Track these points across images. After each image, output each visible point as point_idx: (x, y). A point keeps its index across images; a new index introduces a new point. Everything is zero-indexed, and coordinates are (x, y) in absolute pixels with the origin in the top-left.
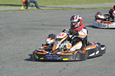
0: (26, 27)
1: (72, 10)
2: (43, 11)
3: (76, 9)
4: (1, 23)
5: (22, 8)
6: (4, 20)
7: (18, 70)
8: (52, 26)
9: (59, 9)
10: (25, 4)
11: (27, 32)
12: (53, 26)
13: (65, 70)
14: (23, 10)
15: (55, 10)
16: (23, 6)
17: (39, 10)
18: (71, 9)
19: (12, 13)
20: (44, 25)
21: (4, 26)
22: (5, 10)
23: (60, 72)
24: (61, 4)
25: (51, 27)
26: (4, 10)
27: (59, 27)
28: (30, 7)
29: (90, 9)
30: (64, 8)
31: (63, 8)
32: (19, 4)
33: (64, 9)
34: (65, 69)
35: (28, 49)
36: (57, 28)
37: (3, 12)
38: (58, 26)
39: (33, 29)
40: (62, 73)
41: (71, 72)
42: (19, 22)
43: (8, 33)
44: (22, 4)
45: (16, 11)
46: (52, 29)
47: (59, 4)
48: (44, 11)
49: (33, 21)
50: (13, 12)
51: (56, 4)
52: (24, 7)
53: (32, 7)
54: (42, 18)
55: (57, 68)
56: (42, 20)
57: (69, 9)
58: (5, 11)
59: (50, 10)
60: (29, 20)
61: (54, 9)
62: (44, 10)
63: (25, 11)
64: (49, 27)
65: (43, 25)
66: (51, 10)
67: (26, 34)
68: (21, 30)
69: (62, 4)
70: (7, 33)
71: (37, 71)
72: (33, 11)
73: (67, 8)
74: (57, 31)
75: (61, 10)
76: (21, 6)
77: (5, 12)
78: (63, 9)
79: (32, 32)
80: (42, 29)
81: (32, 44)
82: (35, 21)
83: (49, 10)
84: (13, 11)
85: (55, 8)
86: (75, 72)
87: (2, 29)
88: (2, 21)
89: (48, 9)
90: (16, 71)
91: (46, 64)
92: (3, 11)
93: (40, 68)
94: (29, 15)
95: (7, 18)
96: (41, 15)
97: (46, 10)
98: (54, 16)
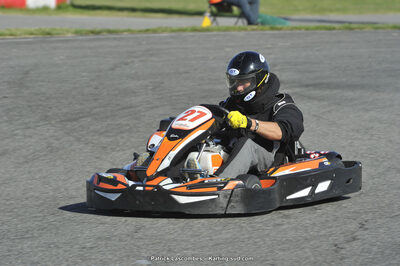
1: (380, 31)
2: (276, 32)
3: (395, 27)
4: (133, 71)
5: (206, 21)
6: (141, 61)
8: (307, 86)
9: (334, 29)
10: (214, 9)
12: (312, 85)
13: (354, 243)
14: (207, 30)
15: (319, 31)
16: (208, 14)
17: (262, 30)
18: (377, 28)
19: (172, 37)
21: (141, 82)
22: (148, 28)
23: (337, 248)
24: (338, 10)
25: (303, 89)
26: (144, 28)
27: (335, 91)
28: (235, 20)
30: (350, 23)
31: (347, 25)
32: (192, 7)
33: (351, 29)
34: (354, 239)
36: (327, 92)
37: (139, 35)
38: (329, 86)
40: (343, 252)
41: (375, 249)
42: (196, 70)
43: (157, 107)
44: (205, 6)
45: (184, 30)
46: (310, 98)
47: (331, 11)
50: (173, 34)
51: (322, 10)
52: (212, 18)
53: (240, 20)
55: (325, 235)
57: (368, 28)
58: (147, 31)
59: (303, 31)
61: (318, 28)
62: (280, 29)
63: (215, 33)
64: (297, 89)
66: (307, 29)
69: (344, 10)
70: (152, 108)
72: (242, 34)
73: (363, 23)
74: (326, 103)
75: (340, 29)
76: (200, 14)
77: (145, 35)
78: (349, 27)
83: (300, 29)
84: (173, 31)
86: (388, 252)
87: (134, 93)
88: (137, 65)
89: (296, 28)
91: (286, 221)
92: (140, 31)
93: (267, 232)
94: (228, 47)
95: (152, 55)
96: (269, 46)
97: (288, 32)
98: (317, 53)
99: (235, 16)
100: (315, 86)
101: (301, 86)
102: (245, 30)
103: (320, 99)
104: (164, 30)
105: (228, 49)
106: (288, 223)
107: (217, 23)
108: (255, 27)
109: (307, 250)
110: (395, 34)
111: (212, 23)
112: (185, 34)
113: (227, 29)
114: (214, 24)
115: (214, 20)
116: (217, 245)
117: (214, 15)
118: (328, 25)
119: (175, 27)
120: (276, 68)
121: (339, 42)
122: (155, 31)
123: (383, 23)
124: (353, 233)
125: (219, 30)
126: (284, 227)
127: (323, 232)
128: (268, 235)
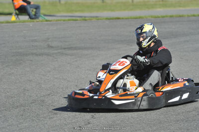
0: (20, 50)
1: (100, 21)
2: (49, 22)
3: (107, 19)
5: (13, 18)
7: (8, 126)
8: (65, 49)
9: (77, 20)
10: (17, 12)
11: (21, 60)
12: (67, 48)
13: (89, 126)
14: (14, 22)
15: (70, 22)
16: (14, 14)
17: (42, 21)
18: (98, 19)
20: (52, 47)
24: (79, 11)
25: (63, 50)
27: (78, 51)
29: (131, 18)
30: (85, 17)
31: (84, 18)
32: (7, 11)
33: (86, 20)
34: (89, 123)
35: (24, 90)
36: (75, 51)
38: (75, 48)
39: (32, 54)
42: (8, 42)
44: (14, 11)
46: (66, 54)
47: (76, 11)
48: (51, 22)
51: (72, 11)
52: (16, 16)
54: (47, 34)
56: (49, 39)
57: (94, 20)
59: (62, 22)
60: (25, 38)
61: (69, 20)
63: (18, 23)
64: (59, 51)
65: (50, 47)
66: (64, 21)
67: (20, 64)
68: (12, 56)
69: (82, 11)
73: (91, 17)
74: (74, 57)
75: (80, 20)
76: (10, 14)
78: (84, 19)
79: (31, 61)
80: (48, 55)
81: (30, 81)
82: (35, 41)
83: (60, 20)
85: (70, 18)
89: (59, 20)
90: (3, 128)
93: (46, 122)
94: (25, 30)
96: (46, 29)
97: (54, 22)
98: (69, 32)
100: (70, 48)
101: (61, 49)
103: (72, 55)
105: (24, 32)
106: (56, 117)
107: (19, 19)
108: (38, 20)
109: (66, 130)
110: (107, 22)
111: (16, 19)
112: (3, 24)
113: (24, 22)
115: (18, 17)
116: (21, 129)
117: (17, 15)
118: (74, 18)
120: (49, 40)
121: (80, 27)
123: (101, 17)
124: (89, 120)
125: (20, 22)
126: (54, 119)
127: (74, 121)
128: (46, 124)
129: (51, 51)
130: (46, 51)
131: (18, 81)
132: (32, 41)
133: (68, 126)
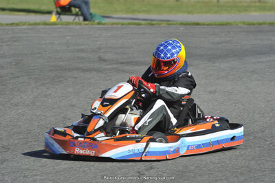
0: (61, 63)
1: (172, 26)
2: (102, 26)
3: (182, 24)
4: (2, 52)
5: (54, 18)
6: (8, 45)
8: (122, 63)
9: (141, 24)
10: (59, 10)
11: (62, 77)
12: (126, 63)
13: (152, 171)
14: (54, 24)
15: (130, 26)
16: (54, 13)
17: (92, 24)
18: (170, 24)
19: (28, 29)
20: (104, 60)
21: (7, 60)
22: (13, 22)
23: (140, 174)
24: (144, 11)
25: (120, 65)
26: (11, 22)
28: (73, 17)
29: (215, 25)
30: (152, 20)
32: (44, 8)
33: (152, 25)
34: (152, 168)
35: (66, 118)
36: (136, 68)
37: (6, 27)
38: (137, 63)
39: (78, 69)
42: (46, 51)
43: (18, 77)
44: (53, 8)
45: (38, 24)
46: (123, 71)
47: (139, 12)
48: (105, 26)
49: (77, 51)
50: (30, 27)
51: (134, 11)
52: (58, 16)
53: (77, 18)
54: (99, 43)
56: (100, 49)
57: (164, 24)
58: (12, 24)
59: (119, 26)
60: (68, 47)
61: (129, 24)
62: (104, 24)
63: (59, 26)
64: (115, 66)
65: (101, 60)
66: (123, 24)
67: (60, 81)
68: (51, 71)
69: (148, 12)
70: (14, 78)
71: (84, 171)
72: (78, 27)
73: (160, 21)
75: (144, 25)
76: (50, 13)
77: (11, 27)
78: (151, 23)
79: (76, 78)
80: (99, 71)
81: (73, 106)
82: (82, 51)
83: (118, 24)
84: (30, 25)
85: (131, 21)
87: (2, 67)
88: (5, 48)
89: (115, 24)
92: (7, 24)
94: (68, 36)
95: (15, 41)
96: (97, 36)
97: (109, 26)
98: (129, 41)
99: (73, 15)
100: (128, 63)
101: (117, 63)
102: (80, 24)
104: (24, 24)
105: (68, 38)
107: (61, 20)
108: (87, 22)
110: (182, 29)
111: (58, 19)
112: (40, 27)
113: (68, 24)
114: (59, 20)
116: (58, 172)
117: (58, 13)
118: (137, 22)
119: (31, 22)
120: (102, 51)
121: (144, 33)
122: (17, 25)
123: (173, 21)
125: (62, 24)
129: (103, 66)
130: (96, 65)
131: (56, 106)
132: (78, 51)
133: (123, 171)
